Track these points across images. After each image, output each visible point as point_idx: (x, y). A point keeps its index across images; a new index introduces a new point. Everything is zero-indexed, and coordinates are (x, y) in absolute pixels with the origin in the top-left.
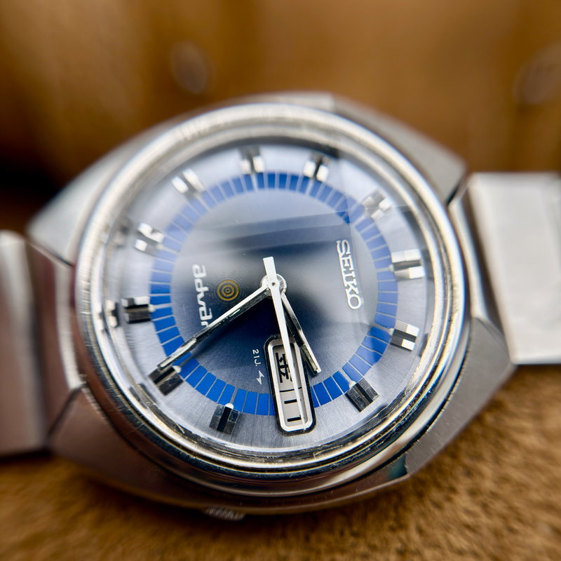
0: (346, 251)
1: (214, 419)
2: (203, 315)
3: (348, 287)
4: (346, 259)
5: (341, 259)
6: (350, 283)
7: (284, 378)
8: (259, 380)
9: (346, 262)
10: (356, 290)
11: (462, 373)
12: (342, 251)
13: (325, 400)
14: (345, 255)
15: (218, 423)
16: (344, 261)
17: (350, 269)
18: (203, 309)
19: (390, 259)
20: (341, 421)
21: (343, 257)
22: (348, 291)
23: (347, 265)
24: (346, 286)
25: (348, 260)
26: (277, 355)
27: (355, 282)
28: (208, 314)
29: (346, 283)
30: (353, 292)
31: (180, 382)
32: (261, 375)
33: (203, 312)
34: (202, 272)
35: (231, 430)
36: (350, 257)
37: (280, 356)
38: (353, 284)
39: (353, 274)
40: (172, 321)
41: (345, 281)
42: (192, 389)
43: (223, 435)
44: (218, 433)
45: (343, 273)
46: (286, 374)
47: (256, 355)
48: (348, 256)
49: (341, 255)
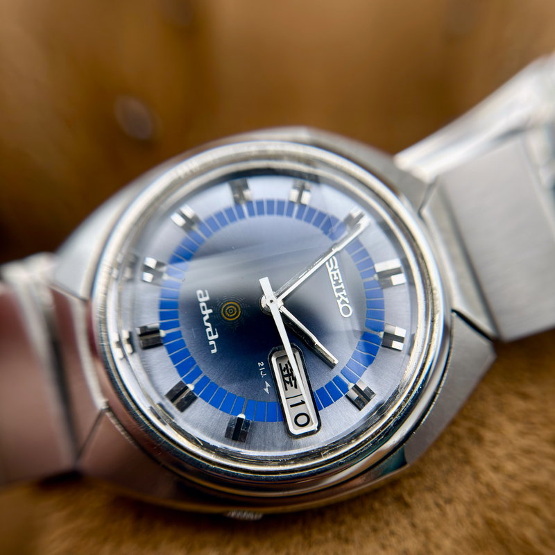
0: (334, 265)
1: (229, 429)
2: (210, 335)
3: (339, 297)
4: (334, 273)
5: (330, 273)
6: (340, 294)
7: (288, 386)
8: (266, 390)
9: (335, 275)
10: (346, 300)
11: (448, 367)
12: (330, 266)
13: (328, 403)
14: (334, 270)
15: (232, 433)
16: (333, 275)
17: (340, 282)
18: (210, 329)
19: (374, 269)
20: (344, 420)
21: (332, 271)
22: (339, 302)
23: (336, 278)
24: (337, 296)
25: (337, 274)
26: (280, 365)
27: (344, 292)
28: (215, 334)
29: (337, 295)
30: (343, 302)
31: (195, 398)
32: (268, 385)
33: (210, 332)
34: (205, 296)
35: (245, 438)
36: (338, 271)
37: (283, 366)
38: (343, 295)
39: (342, 286)
40: (182, 344)
41: (335, 293)
42: (206, 404)
43: (237, 443)
44: (234, 442)
45: (333, 286)
46: (290, 382)
47: (261, 367)
48: (336, 270)
49: (330, 269)
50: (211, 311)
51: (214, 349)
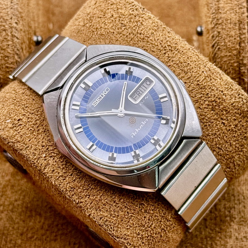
2: (143, 124)
4: (98, 101)
5: (99, 102)
6: (103, 95)
8: (147, 97)
14: (97, 102)
16: (99, 101)
18: (142, 126)
22: (106, 94)
23: (99, 99)
25: (98, 100)
27: (102, 94)
28: (142, 123)
29: (104, 96)
30: (105, 92)
32: (146, 98)
36: (96, 100)
38: (103, 94)
39: (100, 96)
45: (102, 98)
48: (96, 101)
49: (97, 103)
50: (136, 129)
51: (146, 121)
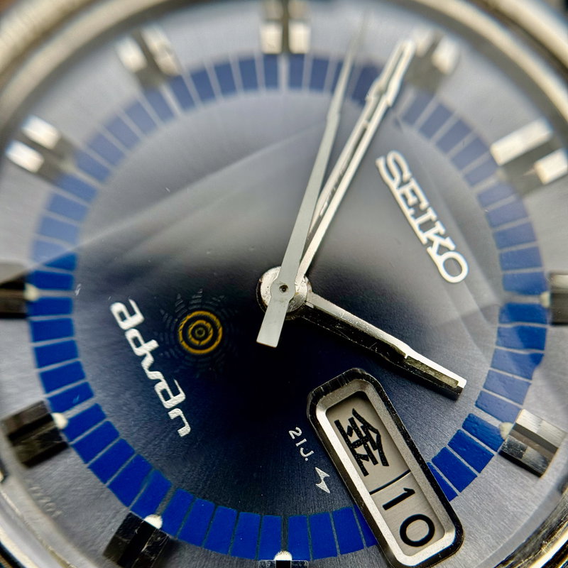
0: (401, 172)
2: (168, 398)
3: (430, 243)
4: (406, 190)
5: (398, 194)
6: (430, 234)
7: (368, 464)
8: (323, 486)
9: (409, 195)
10: (448, 243)
12: (392, 177)
13: (464, 480)
14: (403, 183)
16: (404, 195)
17: (423, 206)
18: (162, 386)
21: (399, 187)
22: (432, 251)
23: (412, 200)
25: (413, 192)
26: (338, 424)
27: (439, 227)
28: (176, 394)
29: (423, 237)
30: (442, 249)
31: (174, 546)
32: (322, 474)
33: (164, 392)
34: (133, 314)
36: (413, 184)
37: (346, 424)
38: (438, 234)
39: (431, 214)
40: (110, 432)
45: (411, 220)
46: (370, 456)
47: (298, 439)
48: (408, 182)
49: (394, 185)
50: (153, 344)
51: (183, 425)
